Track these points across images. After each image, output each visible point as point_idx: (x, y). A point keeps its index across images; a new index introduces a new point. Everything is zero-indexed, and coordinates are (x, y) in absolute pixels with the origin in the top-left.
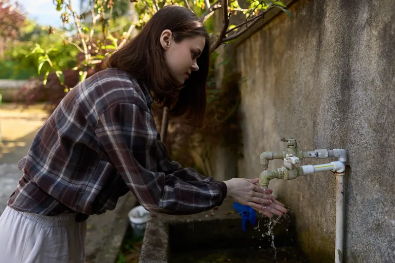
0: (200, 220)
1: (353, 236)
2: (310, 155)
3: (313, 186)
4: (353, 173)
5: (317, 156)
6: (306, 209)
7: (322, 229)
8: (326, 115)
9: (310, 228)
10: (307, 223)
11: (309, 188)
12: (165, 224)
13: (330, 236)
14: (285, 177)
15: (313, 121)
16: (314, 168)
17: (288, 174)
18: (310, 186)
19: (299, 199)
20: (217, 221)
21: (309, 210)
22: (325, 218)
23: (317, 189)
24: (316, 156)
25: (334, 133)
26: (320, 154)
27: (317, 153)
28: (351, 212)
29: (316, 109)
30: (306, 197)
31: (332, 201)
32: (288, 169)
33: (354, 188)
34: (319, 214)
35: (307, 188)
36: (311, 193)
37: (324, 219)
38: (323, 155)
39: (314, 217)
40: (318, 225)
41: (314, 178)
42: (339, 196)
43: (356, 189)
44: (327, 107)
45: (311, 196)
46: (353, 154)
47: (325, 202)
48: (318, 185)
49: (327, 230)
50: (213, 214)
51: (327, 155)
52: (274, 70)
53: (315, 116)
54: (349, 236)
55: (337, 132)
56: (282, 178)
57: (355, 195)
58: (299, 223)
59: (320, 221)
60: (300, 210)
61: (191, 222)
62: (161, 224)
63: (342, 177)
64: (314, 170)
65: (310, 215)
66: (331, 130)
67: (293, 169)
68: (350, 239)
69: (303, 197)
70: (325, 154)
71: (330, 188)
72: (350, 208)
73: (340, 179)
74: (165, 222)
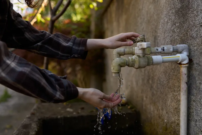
0: (68, 116)
1: (197, 123)
2: (157, 50)
3: (154, 87)
4: (195, 65)
5: (164, 50)
6: (148, 106)
7: (163, 120)
8: (165, 27)
9: (152, 121)
10: (149, 116)
11: (151, 90)
12: (39, 120)
13: (171, 126)
14: (136, 66)
15: (153, 37)
16: (163, 58)
17: (139, 62)
18: (152, 87)
19: (143, 99)
20: (82, 117)
21: (152, 106)
22: (166, 110)
23: (158, 88)
24: (162, 50)
25: (174, 37)
26: (165, 48)
27: (163, 48)
28: (194, 101)
29: (156, 27)
30: (148, 97)
31: (173, 94)
32: (139, 56)
33: (197, 79)
34: (160, 108)
35: (149, 89)
36: (153, 92)
37: (165, 112)
38: (168, 49)
39: (156, 112)
40: (160, 117)
41: (156, 80)
42: (184, 86)
43: (199, 78)
44: (166, 20)
45: (153, 94)
46: (195, 48)
47: (166, 97)
48: (158, 85)
49: (168, 120)
50: (80, 112)
51: (172, 50)
52: (124, 17)
53: (156, 31)
54: (193, 123)
55: (177, 35)
56: (132, 66)
57: (198, 85)
58: (143, 117)
59: (161, 113)
60: (144, 107)
61: (61, 118)
62: (36, 119)
63: (186, 68)
64: (163, 59)
65: (152, 110)
66: (171, 36)
67: (144, 56)
68: (193, 127)
69: (146, 97)
70: (171, 49)
71: (170, 84)
72: (193, 98)
73: (184, 70)
74: (39, 118)
